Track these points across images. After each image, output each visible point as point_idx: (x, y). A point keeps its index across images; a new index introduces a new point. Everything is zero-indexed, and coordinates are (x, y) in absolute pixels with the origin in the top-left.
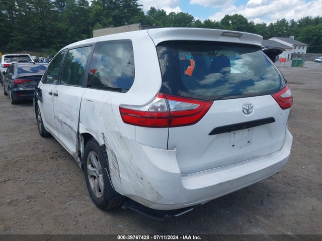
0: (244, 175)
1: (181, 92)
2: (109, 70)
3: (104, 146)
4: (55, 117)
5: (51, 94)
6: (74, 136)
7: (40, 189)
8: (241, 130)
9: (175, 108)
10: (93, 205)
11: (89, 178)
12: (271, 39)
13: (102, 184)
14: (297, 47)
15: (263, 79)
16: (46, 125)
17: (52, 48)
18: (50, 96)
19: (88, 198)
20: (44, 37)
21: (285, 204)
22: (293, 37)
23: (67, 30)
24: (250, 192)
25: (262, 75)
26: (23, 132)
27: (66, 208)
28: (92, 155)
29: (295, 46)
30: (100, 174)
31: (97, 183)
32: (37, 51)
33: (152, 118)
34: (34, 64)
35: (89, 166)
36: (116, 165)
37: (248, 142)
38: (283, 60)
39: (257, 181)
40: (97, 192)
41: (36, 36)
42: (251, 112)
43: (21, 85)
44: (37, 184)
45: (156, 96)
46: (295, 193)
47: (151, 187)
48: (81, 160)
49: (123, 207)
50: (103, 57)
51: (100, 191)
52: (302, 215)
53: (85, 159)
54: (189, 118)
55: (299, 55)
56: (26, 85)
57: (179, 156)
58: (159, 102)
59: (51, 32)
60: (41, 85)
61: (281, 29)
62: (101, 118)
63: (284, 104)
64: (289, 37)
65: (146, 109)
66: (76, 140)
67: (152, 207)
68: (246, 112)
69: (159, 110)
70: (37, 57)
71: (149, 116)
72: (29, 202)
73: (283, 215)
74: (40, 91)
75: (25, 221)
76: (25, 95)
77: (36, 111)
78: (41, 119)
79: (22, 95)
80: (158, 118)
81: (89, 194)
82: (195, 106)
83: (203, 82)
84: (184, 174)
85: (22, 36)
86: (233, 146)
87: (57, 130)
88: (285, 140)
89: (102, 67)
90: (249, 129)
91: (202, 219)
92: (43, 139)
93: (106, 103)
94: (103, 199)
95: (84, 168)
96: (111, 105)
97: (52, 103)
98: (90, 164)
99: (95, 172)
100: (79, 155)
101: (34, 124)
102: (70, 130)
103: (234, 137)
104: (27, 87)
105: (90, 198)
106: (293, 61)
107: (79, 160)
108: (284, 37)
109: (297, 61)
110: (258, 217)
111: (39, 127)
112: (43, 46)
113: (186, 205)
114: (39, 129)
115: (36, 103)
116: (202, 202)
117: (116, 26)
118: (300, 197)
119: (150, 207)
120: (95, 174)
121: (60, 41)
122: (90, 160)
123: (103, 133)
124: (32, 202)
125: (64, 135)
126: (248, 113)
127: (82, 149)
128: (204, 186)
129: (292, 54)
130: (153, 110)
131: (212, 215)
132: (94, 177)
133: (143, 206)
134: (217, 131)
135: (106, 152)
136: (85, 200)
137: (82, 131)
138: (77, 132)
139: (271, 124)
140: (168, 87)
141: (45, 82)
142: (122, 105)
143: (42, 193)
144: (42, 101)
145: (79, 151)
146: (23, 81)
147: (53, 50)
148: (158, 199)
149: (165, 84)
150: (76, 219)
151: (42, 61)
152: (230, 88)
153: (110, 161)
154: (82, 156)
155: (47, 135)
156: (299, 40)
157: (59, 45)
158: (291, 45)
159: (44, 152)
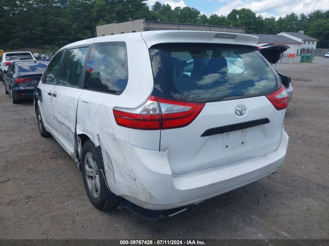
0: (237, 175)
1: (174, 93)
2: (110, 71)
3: (99, 147)
4: (54, 117)
5: (50, 94)
6: (72, 136)
7: (40, 189)
8: (234, 131)
9: (167, 111)
10: (91, 205)
11: (87, 178)
12: (280, 34)
13: (98, 184)
14: (307, 43)
15: (262, 79)
16: (46, 125)
17: (55, 44)
18: (49, 97)
19: (86, 197)
20: (46, 34)
21: (281, 204)
22: (302, 32)
23: (70, 26)
24: (247, 192)
25: (262, 76)
26: (24, 132)
27: (64, 208)
28: (89, 156)
29: (305, 41)
30: (97, 175)
31: (93, 184)
32: (39, 48)
33: (144, 120)
34: (35, 62)
35: (87, 167)
36: (111, 166)
37: (242, 143)
38: (292, 56)
39: (254, 181)
40: (94, 192)
41: (39, 33)
42: (244, 114)
43: (22, 84)
44: (37, 184)
45: (148, 99)
46: (292, 192)
47: (143, 188)
48: (79, 161)
49: (119, 207)
50: (104, 57)
51: (97, 191)
52: (296, 215)
53: (82, 160)
54: (181, 121)
55: (308, 51)
56: (27, 84)
57: (170, 158)
58: (151, 105)
59: (54, 28)
60: (41, 86)
61: (291, 24)
62: (97, 120)
63: (279, 105)
64: (298, 32)
65: (138, 111)
66: (74, 140)
67: (146, 207)
68: (238, 113)
69: (151, 112)
70: (40, 54)
71: (142, 118)
72: (27, 202)
73: (277, 215)
74: (39, 91)
75: (24, 221)
76: (26, 94)
77: (36, 111)
78: (41, 118)
79: (23, 94)
80: (151, 120)
81: (86, 194)
82: (187, 108)
83: (202, 82)
84: (176, 175)
85: (23, 32)
86: (227, 147)
87: (57, 130)
88: (281, 140)
89: (103, 67)
90: (243, 130)
91: (198, 219)
92: (43, 139)
93: (101, 105)
94: (99, 199)
95: (82, 168)
96: (105, 107)
97: (51, 104)
98: (87, 165)
99: (92, 172)
100: (77, 156)
101: (36, 124)
102: (68, 130)
103: (228, 138)
104: (28, 86)
105: (88, 198)
106: (302, 57)
107: (77, 160)
108: (293, 32)
109: (306, 56)
110: (253, 216)
111: (39, 127)
112: (45, 43)
113: (179, 205)
114: (39, 129)
115: (37, 103)
116: (196, 202)
117: (120, 22)
118: (296, 196)
119: (143, 207)
120: (92, 175)
121: (62, 37)
122: (87, 161)
123: (98, 135)
124: (31, 203)
125: (63, 135)
126: (241, 114)
127: (79, 150)
128: (196, 187)
129: (301, 49)
130: (145, 113)
131: (208, 214)
132: (92, 177)
133: (138, 206)
134: (209, 133)
135: (101, 154)
136: (83, 200)
137: (79, 132)
138: (74, 132)
139: (266, 125)
140: (160, 89)
141: (44, 82)
142: (115, 107)
143: (41, 193)
144: (41, 101)
145: (77, 152)
146: (24, 80)
147: (56, 47)
148: (150, 199)
149: (158, 87)
150: (73, 219)
151: (44, 58)
152: (230, 89)
153: (105, 162)
154: (80, 156)
155: (47, 135)
156: (308, 35)
157: (61, 42)
158: (300, 40)
159: (44, 152)
